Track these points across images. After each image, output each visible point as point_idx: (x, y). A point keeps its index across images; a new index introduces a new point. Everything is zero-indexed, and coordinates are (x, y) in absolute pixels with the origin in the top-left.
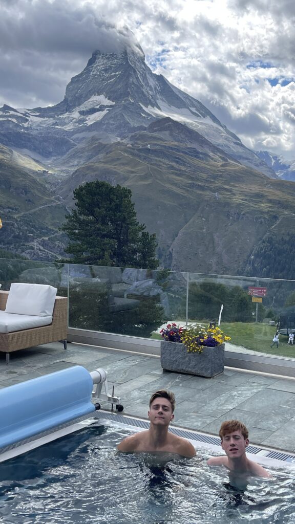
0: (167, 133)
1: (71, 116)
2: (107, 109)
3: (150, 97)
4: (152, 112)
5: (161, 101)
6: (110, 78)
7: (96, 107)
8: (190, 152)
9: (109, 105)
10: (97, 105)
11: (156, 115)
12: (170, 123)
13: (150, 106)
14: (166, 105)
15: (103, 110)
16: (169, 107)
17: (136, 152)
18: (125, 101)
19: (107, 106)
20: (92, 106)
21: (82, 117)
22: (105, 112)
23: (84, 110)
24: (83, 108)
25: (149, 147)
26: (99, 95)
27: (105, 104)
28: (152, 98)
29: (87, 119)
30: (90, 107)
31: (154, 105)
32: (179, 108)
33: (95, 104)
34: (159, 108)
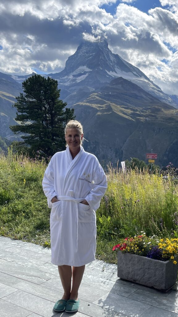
0: (120, 85)
1: (69, 78)
2: (88, 73)
3: (111, 66)
4: (112, 75)
5: (117, 69)
6: (89, 56)
7: (82, 73)
8: (133, 96)
9: (89, 71)
10: (82, 72)
11: (114, 76)
12: (122, 80)
13: (111, 72)
14: (120, 70)
15: (85, 74)
16: (121, 72)
17: (103, 96)
18: (97, 69)
19: (88, 72)
20: (80, 72)
21: (74, 78)
22: (87, 75)
23: (76, 74)
24: (74, 73)
25: (110, 93)
26: (83, 66)
27: (87, 71)
28: (112, 67)
29: (77, 79)
30: (79, 73)
31: (114, 70)
32: (127, 72)
33: (81, 71)
34: (116, 72)
